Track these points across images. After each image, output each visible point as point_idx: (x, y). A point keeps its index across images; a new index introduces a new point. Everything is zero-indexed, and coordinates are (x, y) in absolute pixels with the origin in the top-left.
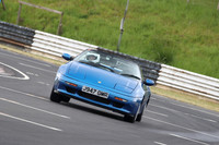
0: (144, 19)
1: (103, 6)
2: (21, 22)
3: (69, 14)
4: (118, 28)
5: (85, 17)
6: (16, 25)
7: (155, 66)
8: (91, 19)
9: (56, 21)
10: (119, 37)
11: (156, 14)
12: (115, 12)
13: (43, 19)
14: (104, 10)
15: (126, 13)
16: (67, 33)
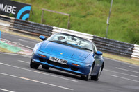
0: (122, 16)
1: (95, 9)
2: (44, 22)
3: (74, 15)
4: (105, 23)
5: (84, 17)
6: (41, 24)
7: (131, 46)
8: (88, 18)
9: (66, 20)
10: (106, 29)
11: (130, 13)
12: (103, 13)
13: (58, 19)
14: (96, 12)
15: (110, 13)
16: (73, 28)
